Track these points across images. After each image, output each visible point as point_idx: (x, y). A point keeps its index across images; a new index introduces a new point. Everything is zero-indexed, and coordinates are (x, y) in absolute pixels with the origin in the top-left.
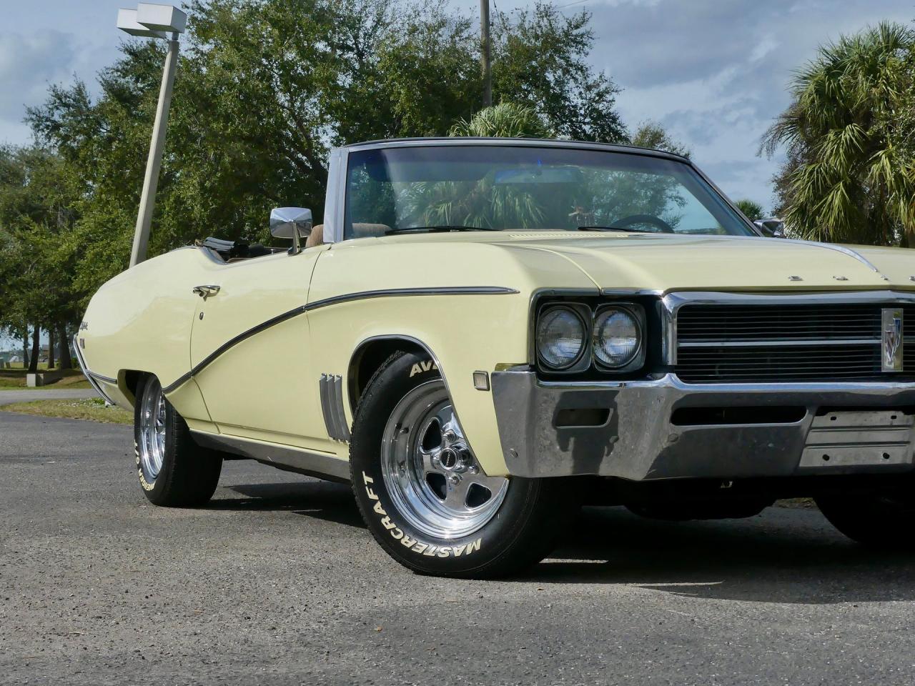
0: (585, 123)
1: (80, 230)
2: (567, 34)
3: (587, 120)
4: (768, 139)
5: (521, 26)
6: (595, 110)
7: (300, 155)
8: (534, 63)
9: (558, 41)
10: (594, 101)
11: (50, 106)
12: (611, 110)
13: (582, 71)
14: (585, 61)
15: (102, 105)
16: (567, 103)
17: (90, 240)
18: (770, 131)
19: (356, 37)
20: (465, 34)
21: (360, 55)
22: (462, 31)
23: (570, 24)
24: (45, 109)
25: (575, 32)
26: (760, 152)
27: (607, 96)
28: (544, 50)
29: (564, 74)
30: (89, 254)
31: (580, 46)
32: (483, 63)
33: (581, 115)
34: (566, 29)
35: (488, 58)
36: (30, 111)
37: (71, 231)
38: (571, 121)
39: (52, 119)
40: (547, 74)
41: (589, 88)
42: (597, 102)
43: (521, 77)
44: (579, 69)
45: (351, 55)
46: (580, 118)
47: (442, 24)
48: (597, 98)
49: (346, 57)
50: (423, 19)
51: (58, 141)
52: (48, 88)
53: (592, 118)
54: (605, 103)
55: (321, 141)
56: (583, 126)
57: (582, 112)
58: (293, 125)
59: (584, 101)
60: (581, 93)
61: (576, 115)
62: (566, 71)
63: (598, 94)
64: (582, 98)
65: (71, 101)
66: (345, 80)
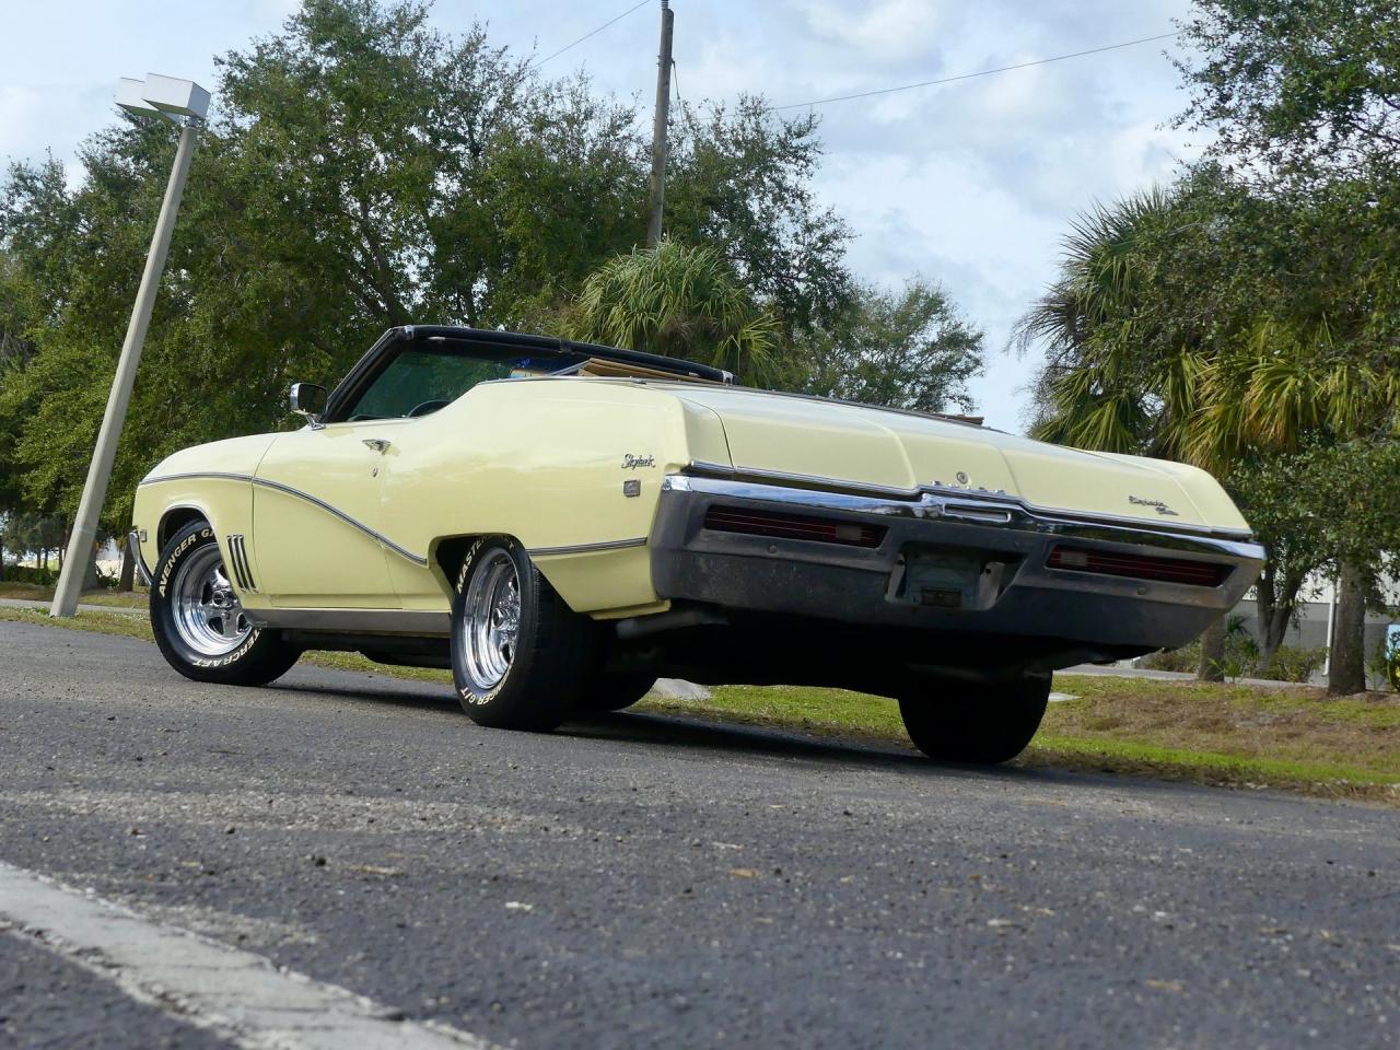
0: (799, 280)
1: (35, 372)
2: (783, 144)
3: (803, 275)
5: (716, 127)
6: (813, 261)
7: (372, 290)
8: (731, 183)
9: (771, 153)
10: (814, 248)
11: (11, 191)
12: (839, 265)
13: (802, 199)
14: (806, 185)
16: (775, 248)
17: (49, 388)
19: (471, 123)
20: (622, 133)
21: (475, 149)
22: (619, 127)
23: (789, 131)
25: (795, 142)
27: (835, 242)
28: (747, 164)
29: (775, 202)
30: (46, 408)
31: (801, 162)
33: (794, 267)
34: (782, 136)
37: (23, 372)
38: (779, 275)
39: (12, 208)
40: (749, 201)
41: (809, 229)
42: (820, 250)
43: (713, 202)
44: (798, 196)
45: (461, 148)
46: (793, 271)
47: (589, 115)
48: (820, 244)
49: (454, 150)
50: (559, 107)
52: (8, 164)
53: (809, 273)
54: (830, 252)
55: (406, 271)
56: (796, 283)
57: (796, 262)
58: (366, 245)
59: (800, 247)
60: (796, 235)
61: (786, 265)
62: (778, 199)
63: (822, 239)
64: (798, 243)
65: (40, 185)
66: (445, 184)
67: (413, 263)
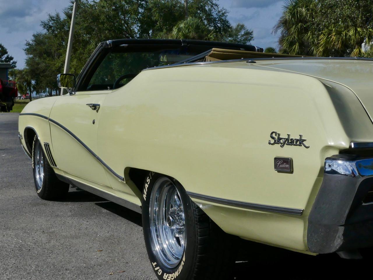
0: (218, 23)
3: (219, 22)
4: (275, 28)
6: (221, 19)
8: (202, 4)
11: (48, 21)
12: (226, 19)
16: (212, 17)
18: (276, 26)
26: (272, 33)
27: (225, 14)
29: (211, 7)
32: (185, 4)
35: (187, 3)
36: (42, 22)
38: (214, 23)
39: (49, 24)
40: (206, 7)
43: (198, 8)
44: (216, 5)
46: (217, 22)
48: (222, 15)
49: (142, 3)
51: (51, 31)
55: (135, 30)
57: (217, 20)
58: (126, 25)
61: (216, 21)
64: (217, 15)
65: (55, 19)
67: (136, 28)
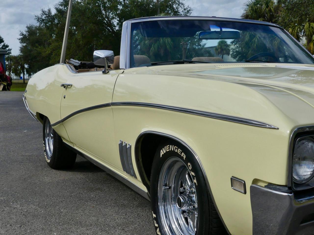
1: (51, 48)
7: (108, 28)
8: (170, 3)
10: (186, 13)
11: (42, 15)
13: (183, 5)
14: (183, 2)
15: (55, 14)
16: (179, 14)
17: (54, 50)
24: (40, 15)
29: (178, 6)
30: (54, 54)
35: (158, 2)
36: (36, 16)
39: (42, 18)
42: (187, 13)
43: (167, 6)
51: (44, 24)
52: (41, 10)
54: (189, 13)
55: (114, 24)
58: (107, 19)
59: (184, 13)
60: (183, 11)
62: (179, 5)
63: (187, 11)
64: (183, 12)
65: (47, 13)
66: (120, 7)
